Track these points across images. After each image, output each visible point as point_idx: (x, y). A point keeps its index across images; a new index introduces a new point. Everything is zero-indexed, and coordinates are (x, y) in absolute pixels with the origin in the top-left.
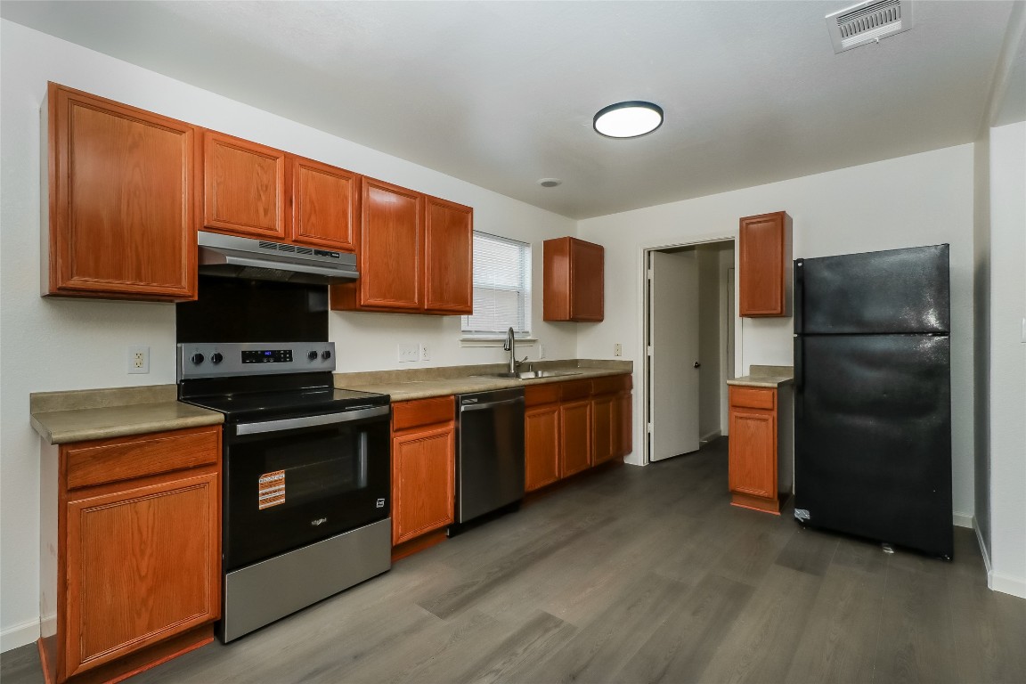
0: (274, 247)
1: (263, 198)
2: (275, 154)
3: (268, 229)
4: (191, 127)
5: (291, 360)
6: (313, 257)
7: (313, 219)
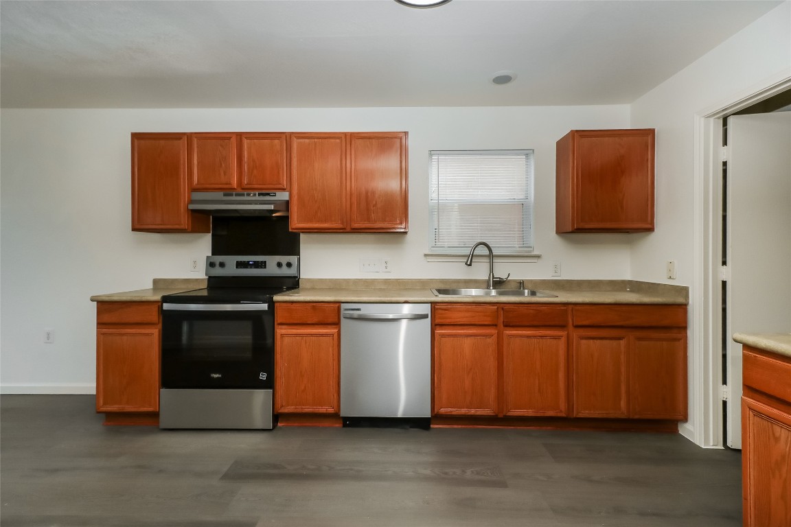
0: (232, 195)
1: (223, 165)
2: (228, 136)
3: (227, 184)
4: (184, 134)
5: (265, 267)
6: (257, 198)
7: (255, 172)
